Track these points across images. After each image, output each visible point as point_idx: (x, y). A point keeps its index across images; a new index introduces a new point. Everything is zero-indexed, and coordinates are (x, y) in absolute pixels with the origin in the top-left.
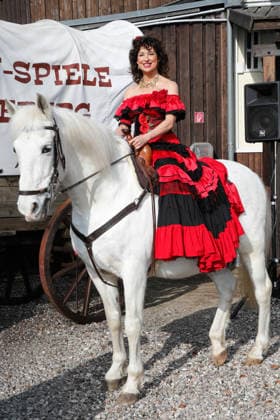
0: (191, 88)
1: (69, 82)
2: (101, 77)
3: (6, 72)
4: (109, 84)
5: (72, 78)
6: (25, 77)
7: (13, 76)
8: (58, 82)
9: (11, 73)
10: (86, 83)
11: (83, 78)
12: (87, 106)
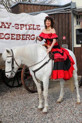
0: (62, 30)
1: (29, 29)
2: (38, 28)
3: (13, 27)
4: (40, 29)
5: (30, 28)
6: (18, 28)
8: (26, 29)
9: (14, 27)
10: (34, 29)
11: (33, 28)
12: (34, 35)
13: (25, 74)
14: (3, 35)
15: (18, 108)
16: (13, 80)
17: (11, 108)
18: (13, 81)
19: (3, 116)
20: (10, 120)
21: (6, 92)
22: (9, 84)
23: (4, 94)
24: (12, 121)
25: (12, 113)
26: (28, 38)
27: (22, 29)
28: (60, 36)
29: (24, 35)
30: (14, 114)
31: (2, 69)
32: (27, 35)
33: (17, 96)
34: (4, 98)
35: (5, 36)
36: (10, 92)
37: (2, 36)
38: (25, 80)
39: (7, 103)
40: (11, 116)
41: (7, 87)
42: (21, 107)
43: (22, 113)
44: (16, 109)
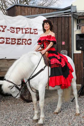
0: (61, 35)
1: (26, 33)
2: (35, 32)
3: (8, 30)
4: (37, 34)
6: (13, 31)
7: (10, 31)
8: (23, 33)
9: (9, 30)
10: (31, 33)
11: (29, 32)
12: (31, 40)
15: (11, 119)
17: (3, 119)
26: (25, 42)
27: (18, 33)
28: (59, 41)
29: (20, 39)
32: (23, 40)
33: (11, 106)
36: (4, 101)
42: (15, 118)
43: (15, 124)
44: (9, 120)
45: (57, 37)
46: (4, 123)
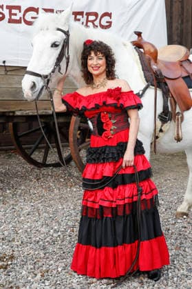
12: (109, 15)
13: (79, 129)
14: (20, 12)
15: (60, 224)
16: (42, 148)
17: (39, 223)
18: (43, 150)
19: (17, 243)
20: (36, 253)
21: (24, 177)
22: (32, 156)
23: (20, 185)
24: (42, 255)
25: (43, 235)
26: (93, 22)
28: (187, 21)
29: (81, 13)
30: (48, 239)
31: (14, 112)
32: (88, 14)
33: (56, 191)
34: (20, 196)
35: (24, 15)
36: (38, 180)
37: (16, 15)
38: (80, 146)
39: (27, 209)
40: (41, 243)
41: (29, 166)
42: (69, 220)
43: (70, 236)
44: (54, 224)
45: (182, 8)
46: (42, 232)
